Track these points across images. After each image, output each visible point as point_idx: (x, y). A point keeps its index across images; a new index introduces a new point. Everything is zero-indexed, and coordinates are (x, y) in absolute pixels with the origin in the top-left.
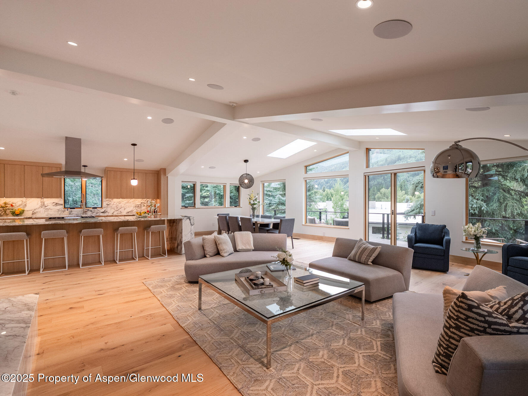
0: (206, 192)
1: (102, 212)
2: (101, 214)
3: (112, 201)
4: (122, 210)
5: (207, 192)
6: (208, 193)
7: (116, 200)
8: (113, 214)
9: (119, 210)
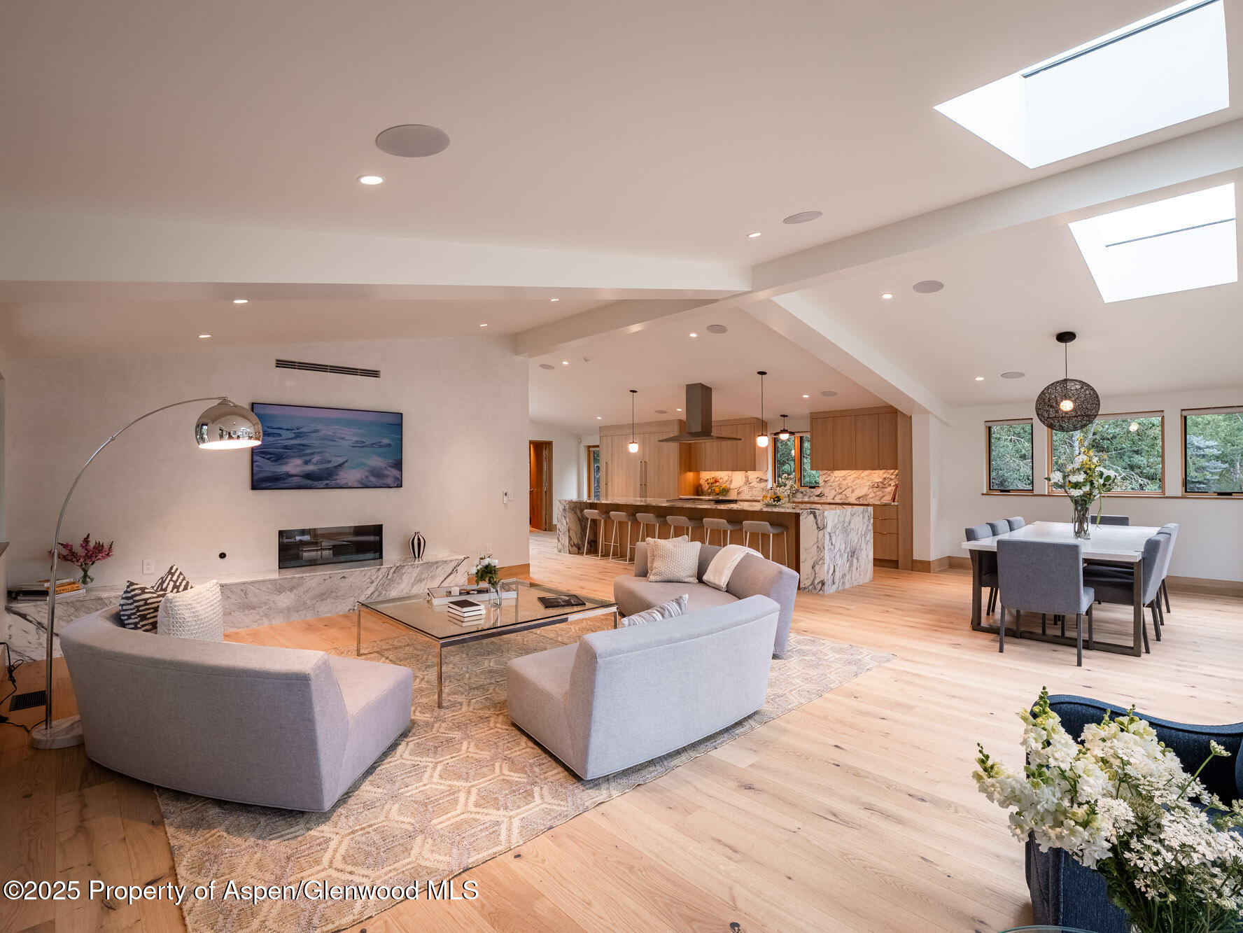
1: (818, 496)
2: (816, 499)
3: (832, 474)
4: (848, 492)
7: (838, 473)
8: (833, 499)
9: (844, 493)
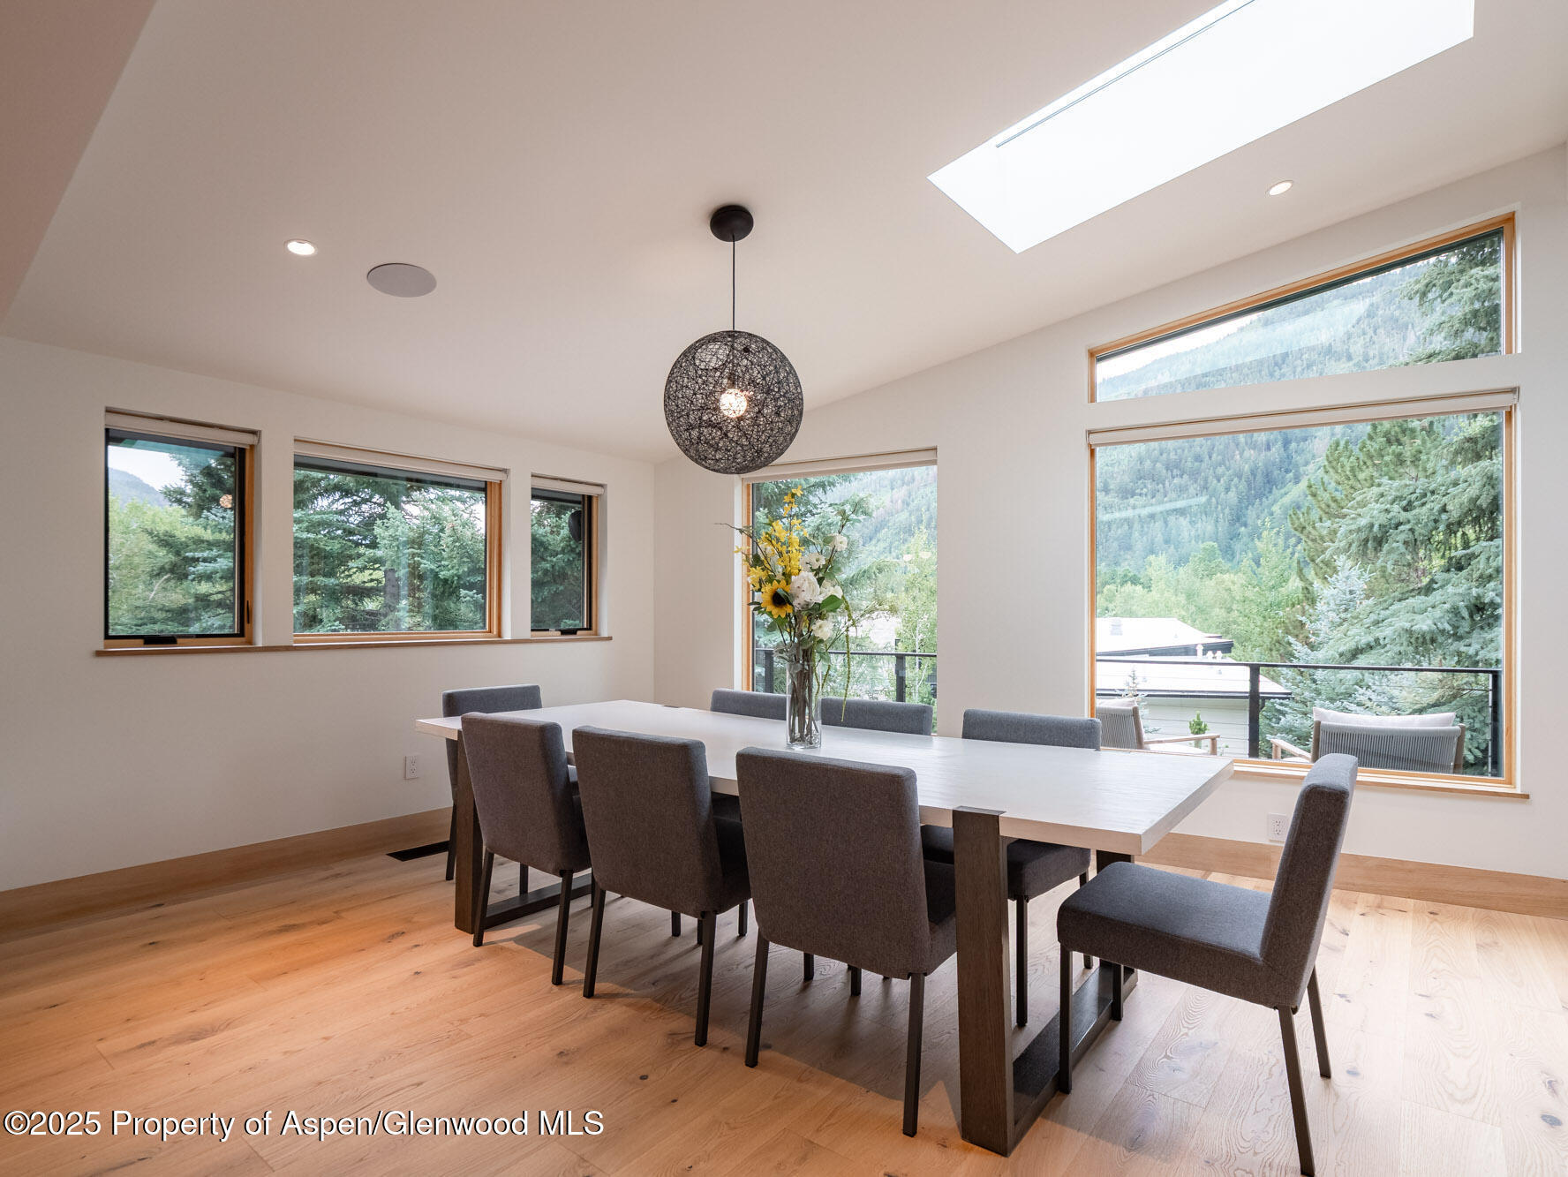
0: (365, 568)
5: (374, 569)
6: (379, 574)
